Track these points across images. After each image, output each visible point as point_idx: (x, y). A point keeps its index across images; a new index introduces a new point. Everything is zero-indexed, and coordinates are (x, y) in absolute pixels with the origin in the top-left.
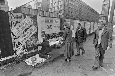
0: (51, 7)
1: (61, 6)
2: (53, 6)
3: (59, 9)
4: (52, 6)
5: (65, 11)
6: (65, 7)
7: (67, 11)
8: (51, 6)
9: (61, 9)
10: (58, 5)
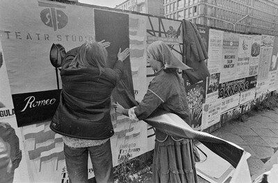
0: (168, 12)
1: (195, 7)
2: (175, 9)
3: (191, 15)
4: (172, 10)
5: (205, 18)
6: (205, 10)
7: (211, 19)
8: (168, 9)
9: (196, 14)
10: (186, 5)
